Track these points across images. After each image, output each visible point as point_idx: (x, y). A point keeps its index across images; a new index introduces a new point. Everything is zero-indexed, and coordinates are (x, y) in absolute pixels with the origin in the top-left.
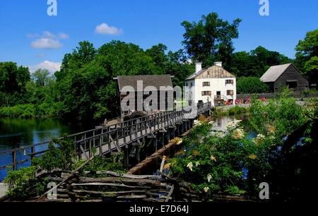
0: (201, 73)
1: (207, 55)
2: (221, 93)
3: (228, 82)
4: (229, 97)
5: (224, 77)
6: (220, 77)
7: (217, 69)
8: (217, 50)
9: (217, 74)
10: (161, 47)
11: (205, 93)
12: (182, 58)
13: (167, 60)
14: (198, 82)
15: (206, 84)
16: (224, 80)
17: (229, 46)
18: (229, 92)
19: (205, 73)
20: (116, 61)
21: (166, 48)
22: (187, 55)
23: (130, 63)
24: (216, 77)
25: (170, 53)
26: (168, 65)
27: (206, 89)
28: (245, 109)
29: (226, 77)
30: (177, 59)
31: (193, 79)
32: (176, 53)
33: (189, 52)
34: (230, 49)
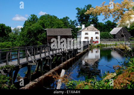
0: (84, 29)
1: (87, 22)
2: (93, 38)
3: (96, 33)
4: (97, 40)
5: (94, 31)
6: (93, 31)
7: (91, 27)
8: (91, 20)
9: (92, 29)
10: (67, 18)
11: (86, 38)
12: (76, 23)
13: (69, 23)
14: (83, 33)
15: (86, 34)
16: (94, 32)
17: (96, 19)
18: (96, 38)
19: (86, 29)
20: (46, 23)
21: (69, 18)
22: (78, 22)
23: (53, 23)
24: (91, 31)
25: (71, 20)
26: (70, 26)
27: (87, 36)
28: (104, 45)
29: (96, 31)
30: (74, 24)
31: (81, 32)
32: (73, 21)
33: (79, 21)
34: (97, 20)
